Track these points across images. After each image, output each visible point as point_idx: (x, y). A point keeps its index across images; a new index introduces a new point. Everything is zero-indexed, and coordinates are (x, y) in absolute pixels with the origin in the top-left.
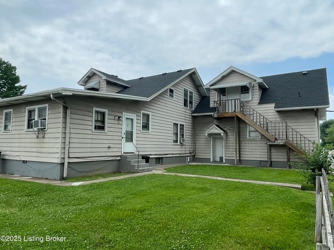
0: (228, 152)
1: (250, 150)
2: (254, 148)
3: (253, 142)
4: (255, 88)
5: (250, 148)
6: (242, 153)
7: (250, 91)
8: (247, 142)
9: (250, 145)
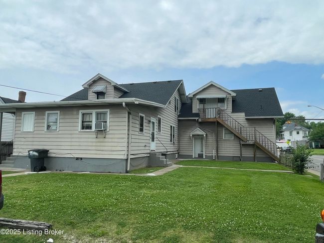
0: (208, 150)
1: (225, 148)
2: (228, 146)
3: (228, 142)
4: (229, 100)
5: (226, 146)
6: (219, 150)
7: (226, 102)
8: (223, 142)
9: (225, 144)
